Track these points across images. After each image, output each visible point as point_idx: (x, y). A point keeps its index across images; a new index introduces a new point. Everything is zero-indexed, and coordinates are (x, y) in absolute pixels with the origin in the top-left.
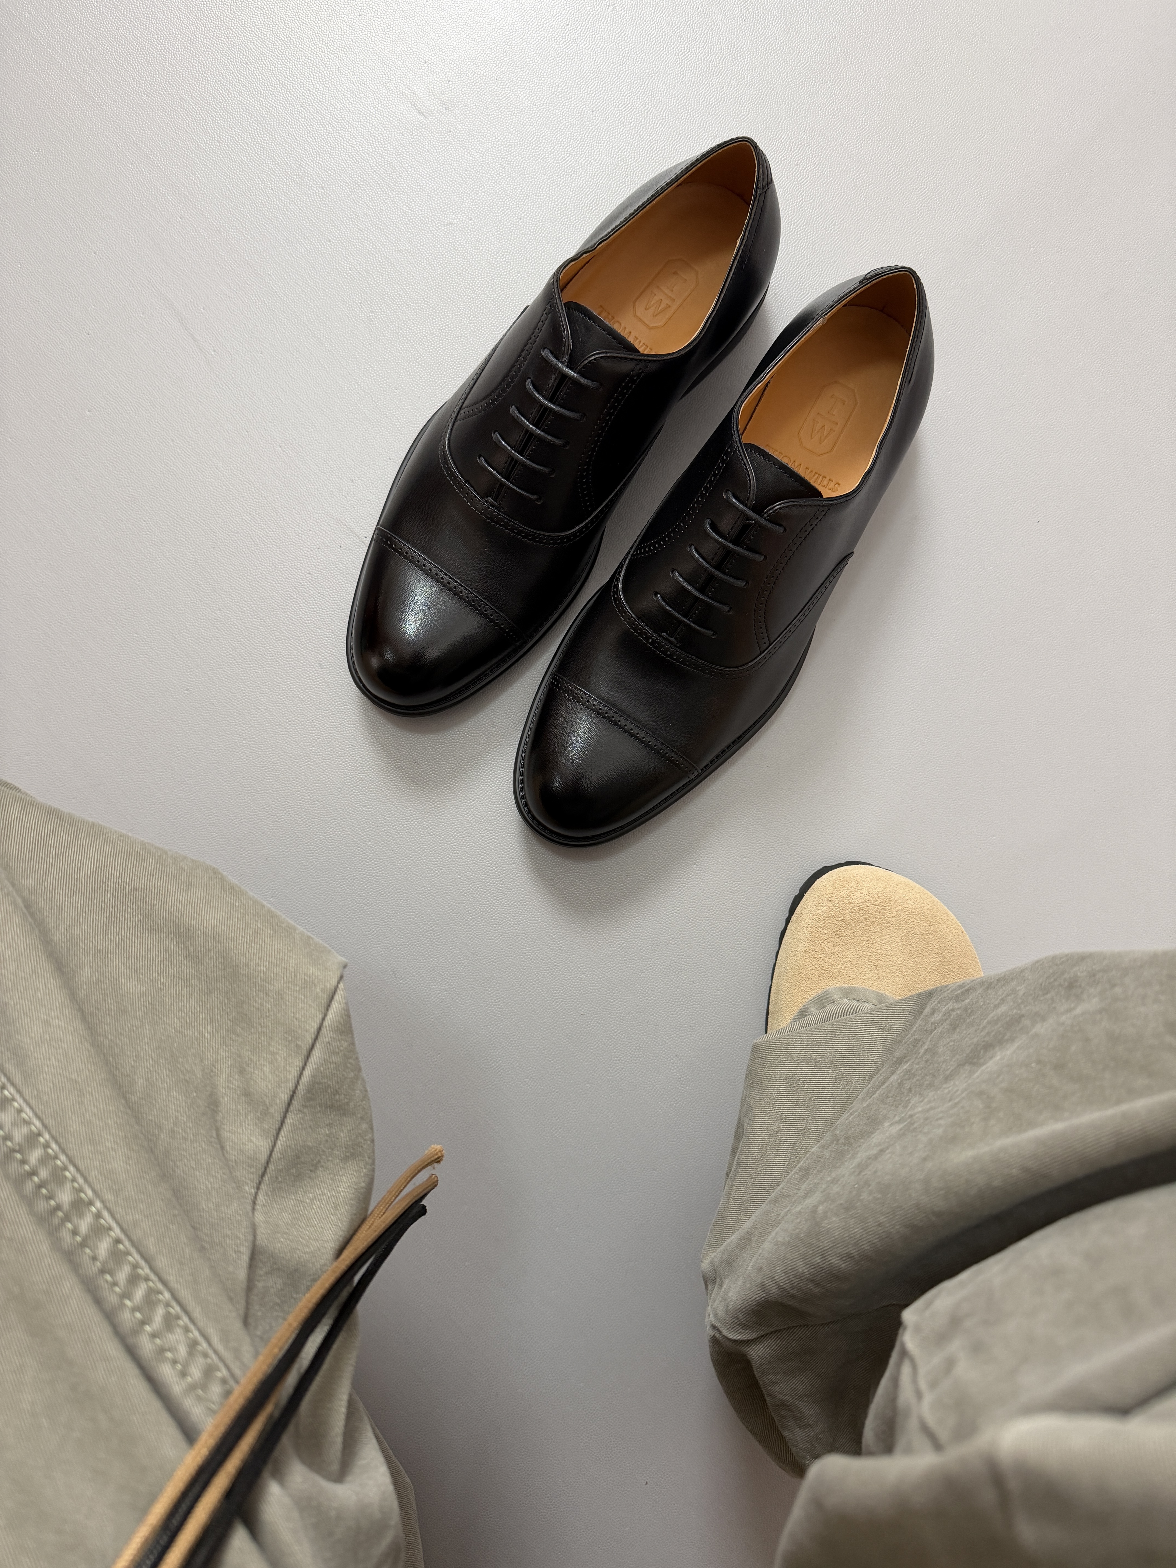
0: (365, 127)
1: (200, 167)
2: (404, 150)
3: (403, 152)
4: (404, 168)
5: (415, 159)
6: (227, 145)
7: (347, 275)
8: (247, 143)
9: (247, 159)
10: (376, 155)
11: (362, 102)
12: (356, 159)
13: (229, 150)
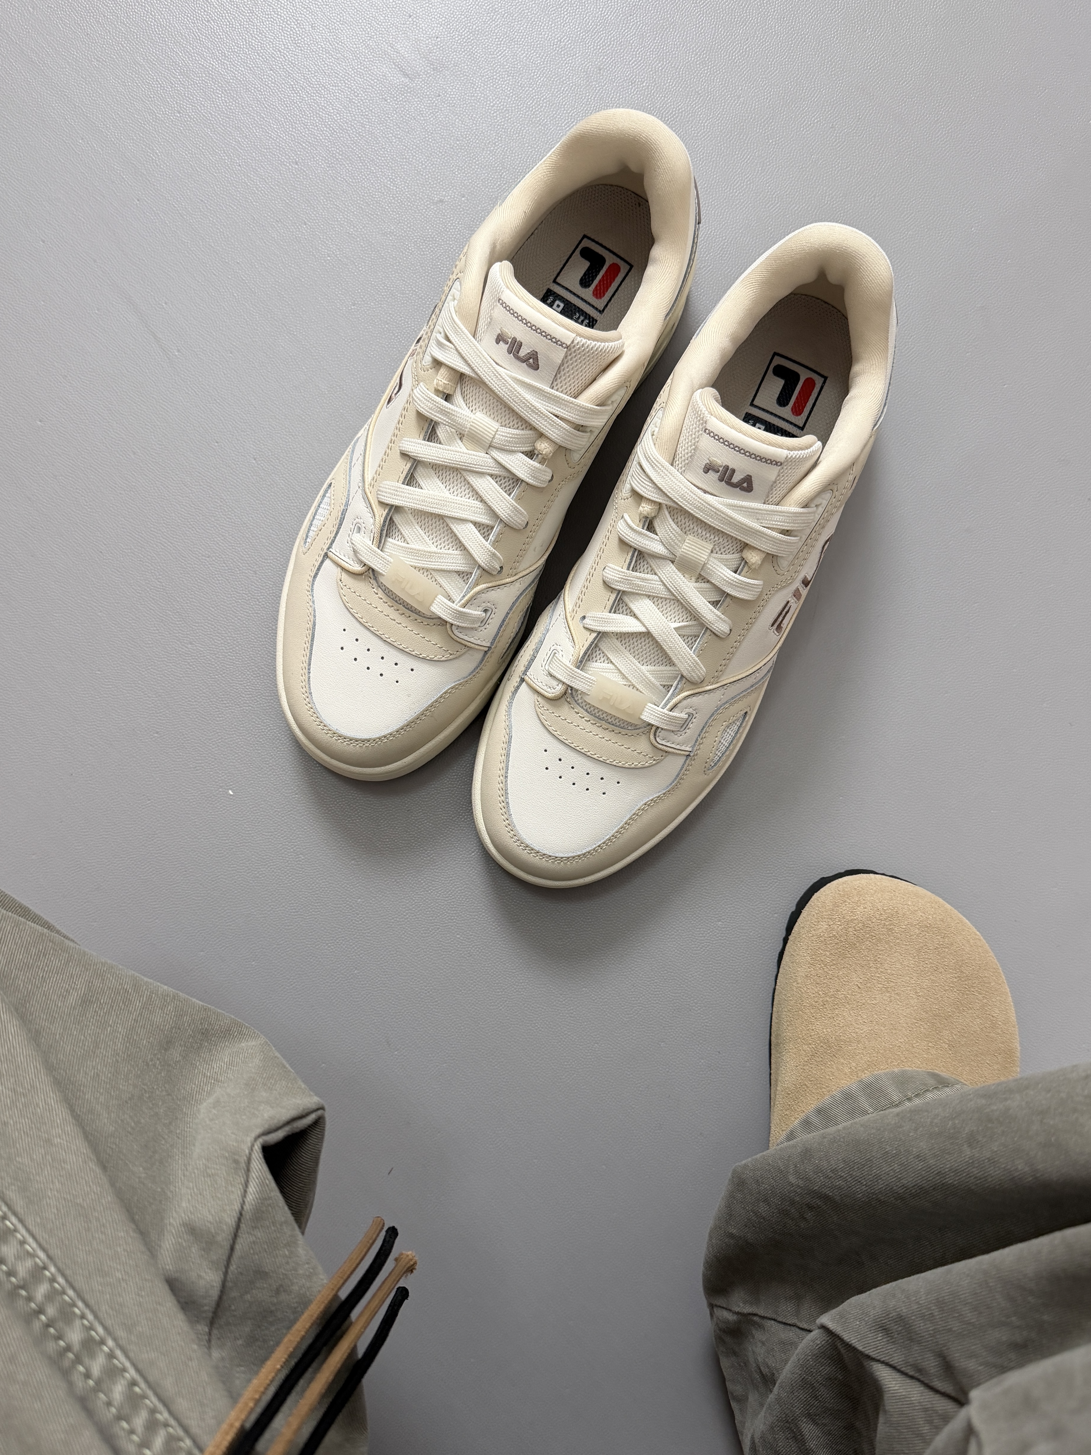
0: (343, 92)
1: (159, 142)
2: (387, 118)
3: (387, 120)
4: (387, 138)
5: (399, 127)
6: (189, 115)
7: (325, 261)
8: (210, 113)
9: (211, 131)
10: (356, 124)
11: (339, 64)
12: (333, 129)
13: (190, 122)
